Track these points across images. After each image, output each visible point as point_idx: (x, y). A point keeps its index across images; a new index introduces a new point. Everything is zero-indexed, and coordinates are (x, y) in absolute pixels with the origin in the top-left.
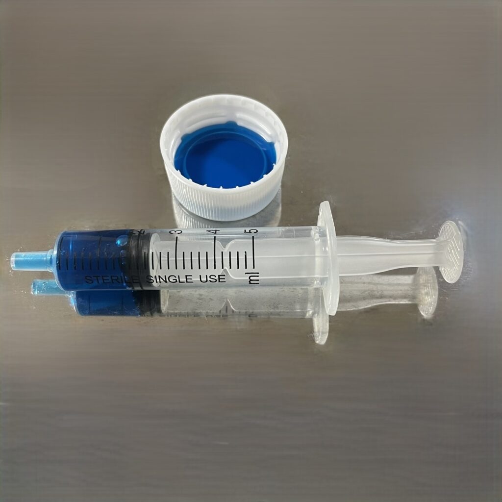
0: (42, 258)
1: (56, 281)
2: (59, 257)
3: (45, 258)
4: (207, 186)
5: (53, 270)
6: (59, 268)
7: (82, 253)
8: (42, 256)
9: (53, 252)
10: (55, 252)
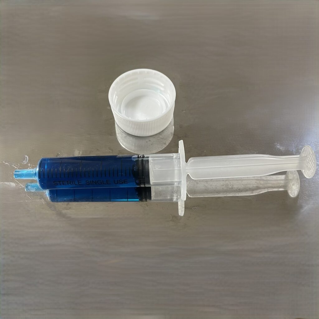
0: (31, 173)
1: (38, 184)
2: (39, 172)
3: (32, 173)
5: (37, 178)
6: (40, 177)
7: (52, 169)
8: (31, 171)
9: (36, 169)
10: (38, 169)
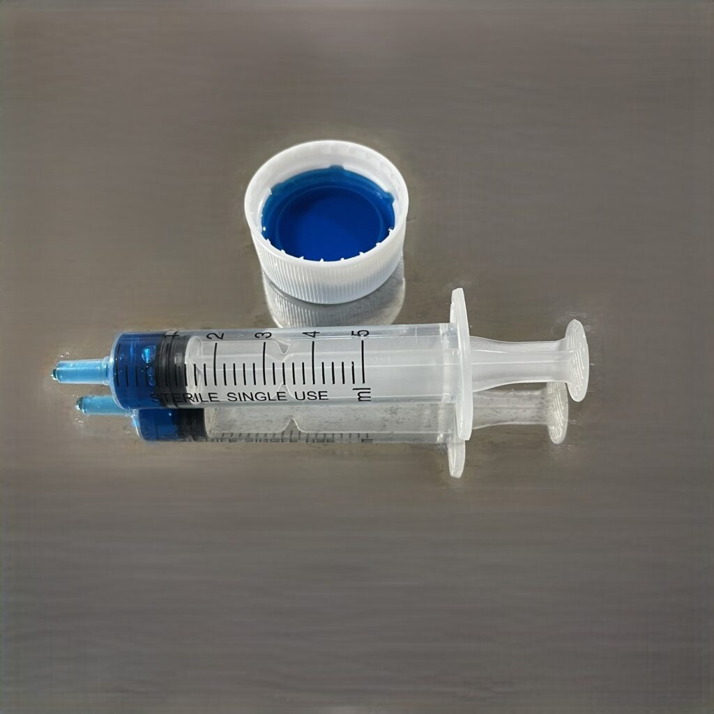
0: (96, 368)
1: (113, 397)
2: (116, 368)
3: (100, 368)
4: (304, 258)
5: (109, 382)
8: (96, 365)
9: (109, 360)
10: (112, 360)
